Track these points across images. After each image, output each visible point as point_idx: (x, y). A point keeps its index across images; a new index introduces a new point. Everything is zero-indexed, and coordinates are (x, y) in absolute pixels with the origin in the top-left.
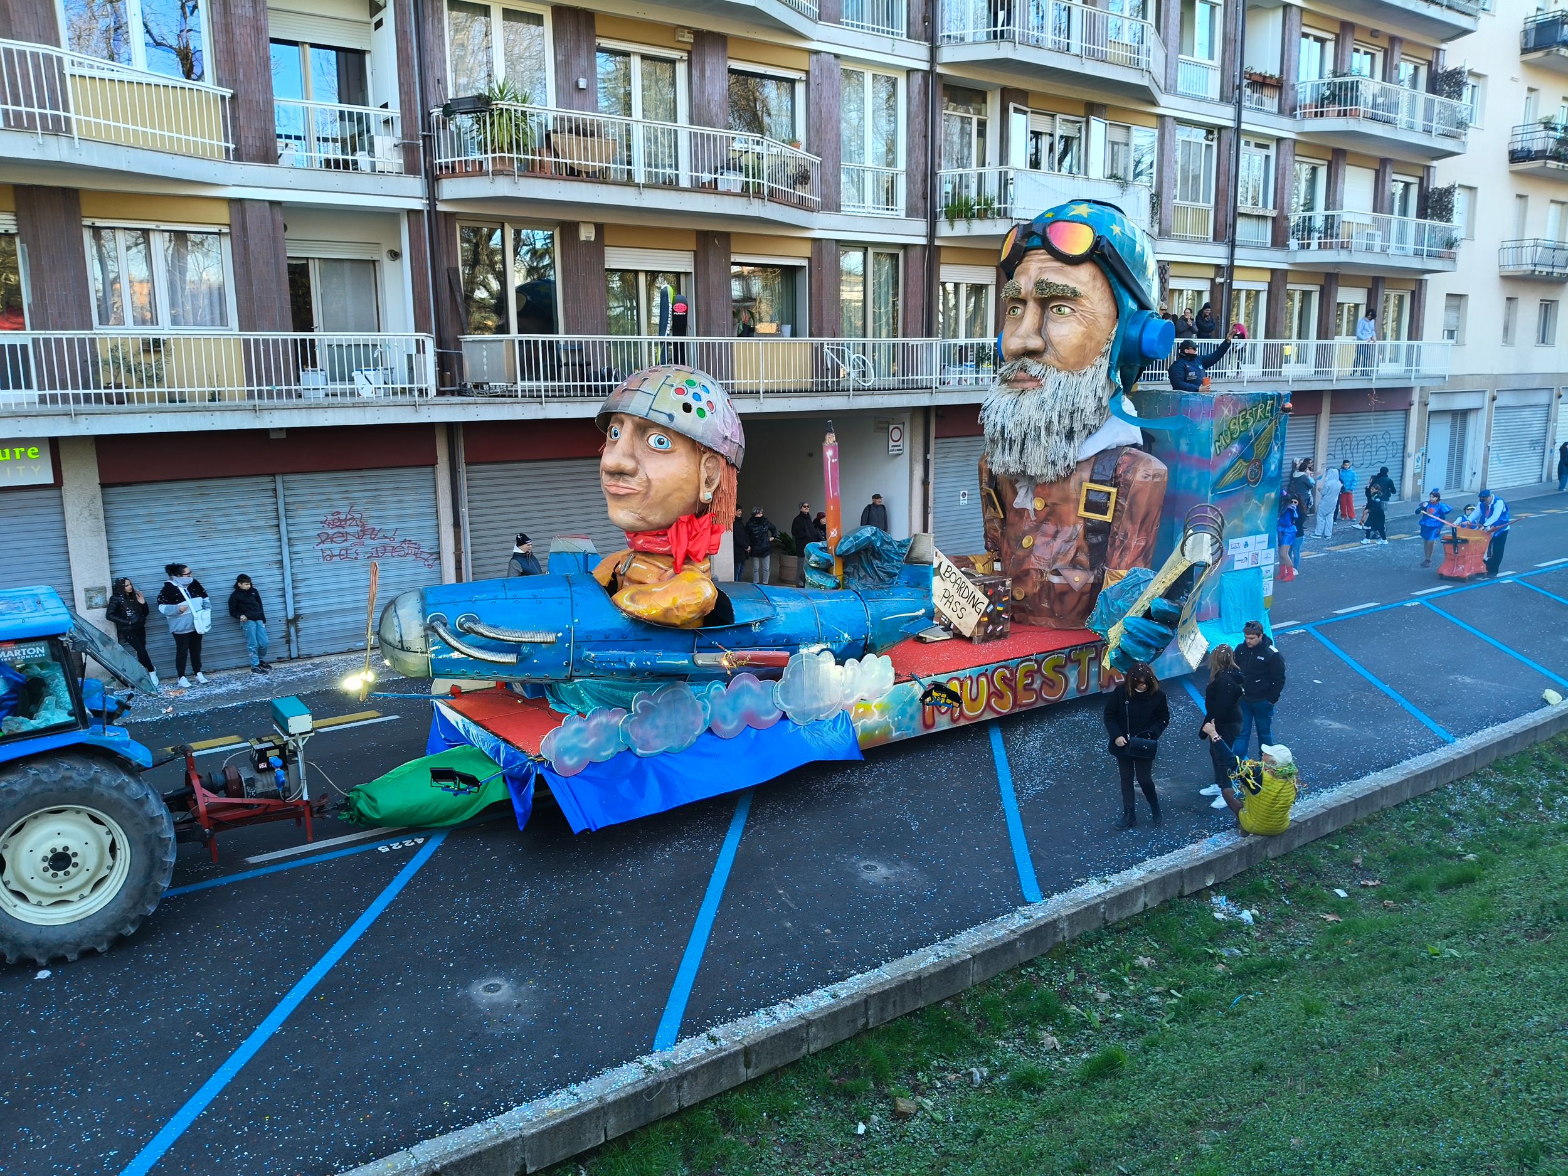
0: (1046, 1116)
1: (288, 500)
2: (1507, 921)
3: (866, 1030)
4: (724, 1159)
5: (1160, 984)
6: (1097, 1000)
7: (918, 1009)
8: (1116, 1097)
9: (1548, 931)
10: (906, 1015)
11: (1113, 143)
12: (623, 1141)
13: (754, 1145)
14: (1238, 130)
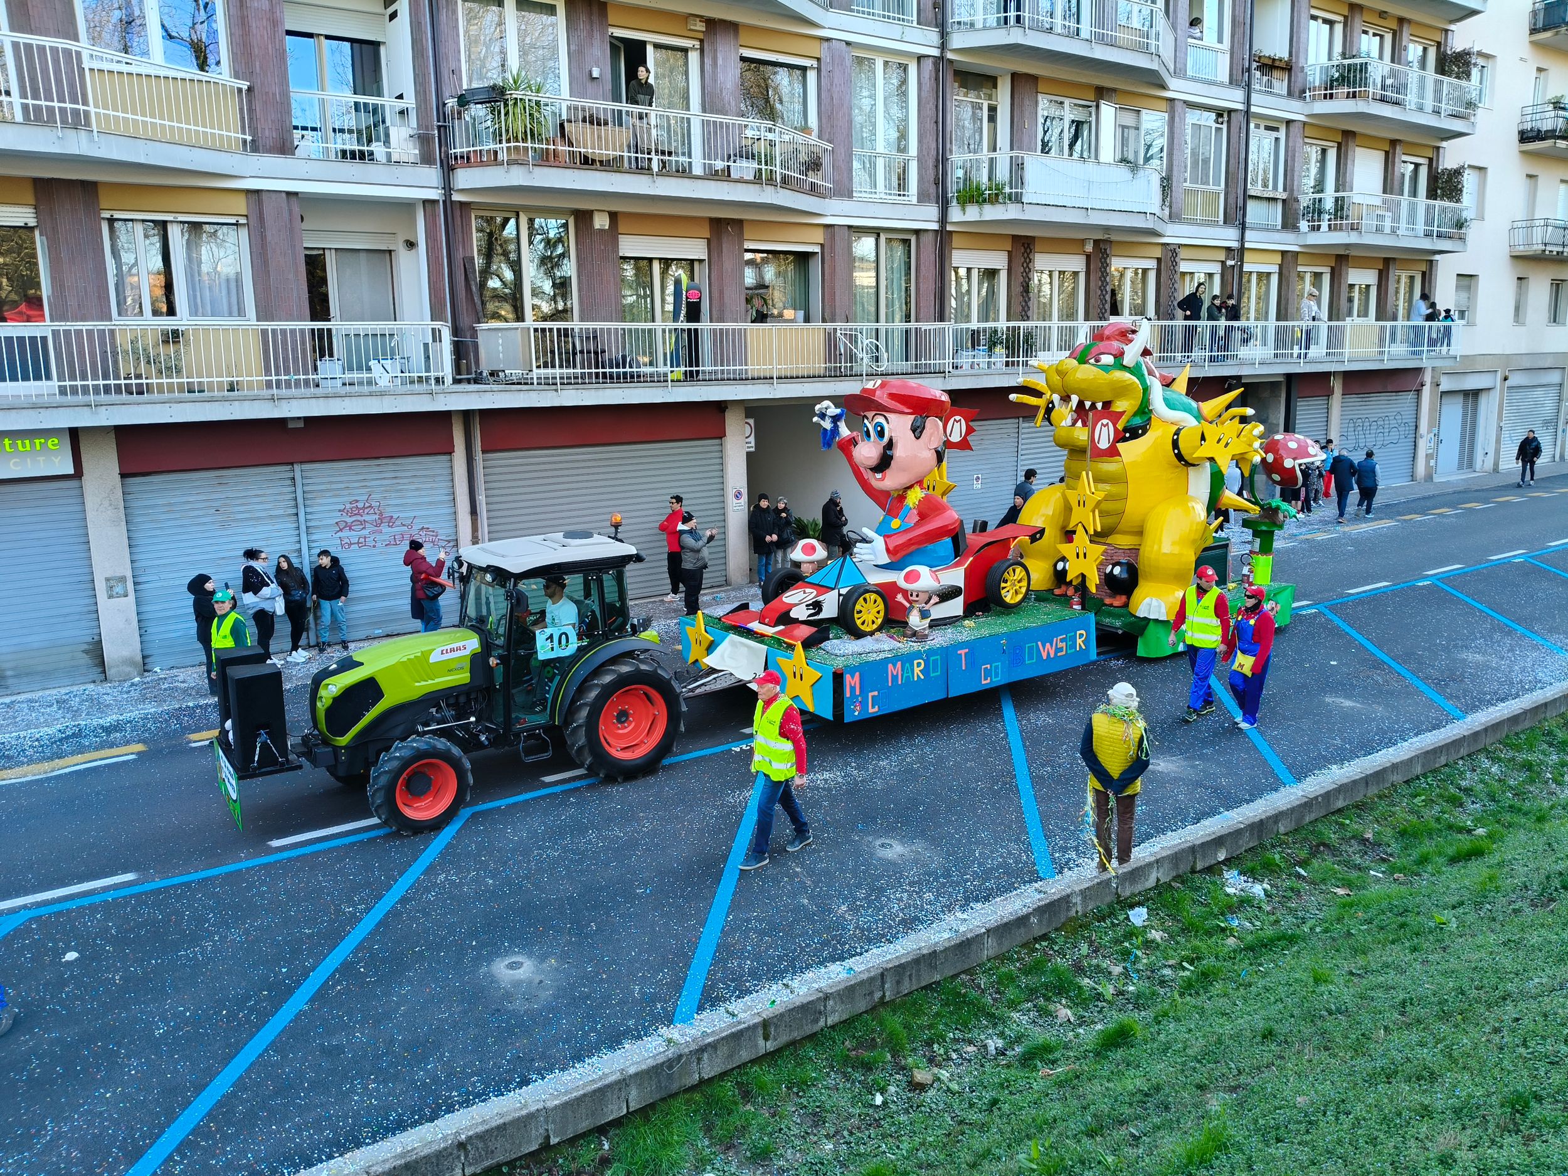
0: (1060, 1084)
1: (306, 488)
2: (1513, 892)
3: (882, 1002)
4: (744, 1129)
5: (1172, 957)
6: (1110, 973)
7: (934, 983)
8: (1128, 1065)
9: (1553, 900)
10: (922, 988)
11: (1123, 127)
12: (645, 1112)
13: (773, 1117)
14: (1247, 112)
